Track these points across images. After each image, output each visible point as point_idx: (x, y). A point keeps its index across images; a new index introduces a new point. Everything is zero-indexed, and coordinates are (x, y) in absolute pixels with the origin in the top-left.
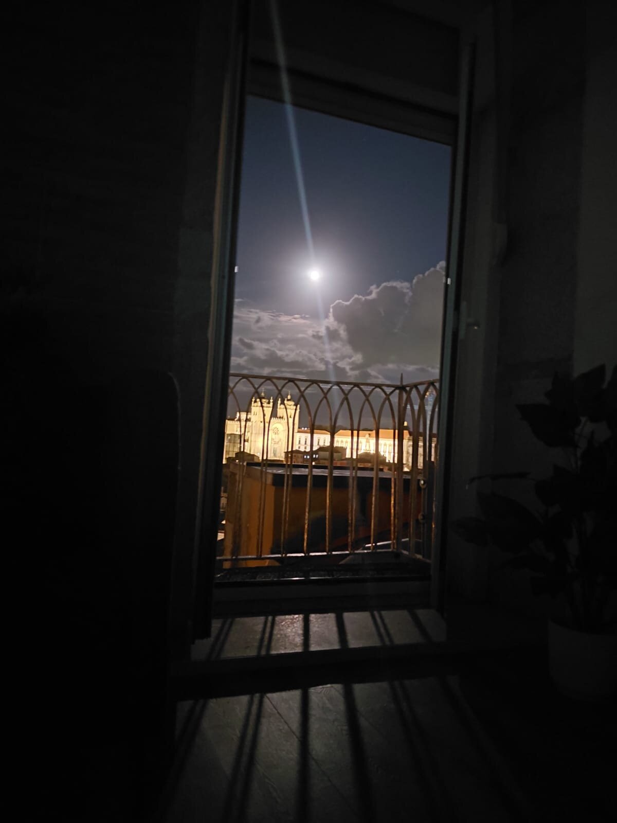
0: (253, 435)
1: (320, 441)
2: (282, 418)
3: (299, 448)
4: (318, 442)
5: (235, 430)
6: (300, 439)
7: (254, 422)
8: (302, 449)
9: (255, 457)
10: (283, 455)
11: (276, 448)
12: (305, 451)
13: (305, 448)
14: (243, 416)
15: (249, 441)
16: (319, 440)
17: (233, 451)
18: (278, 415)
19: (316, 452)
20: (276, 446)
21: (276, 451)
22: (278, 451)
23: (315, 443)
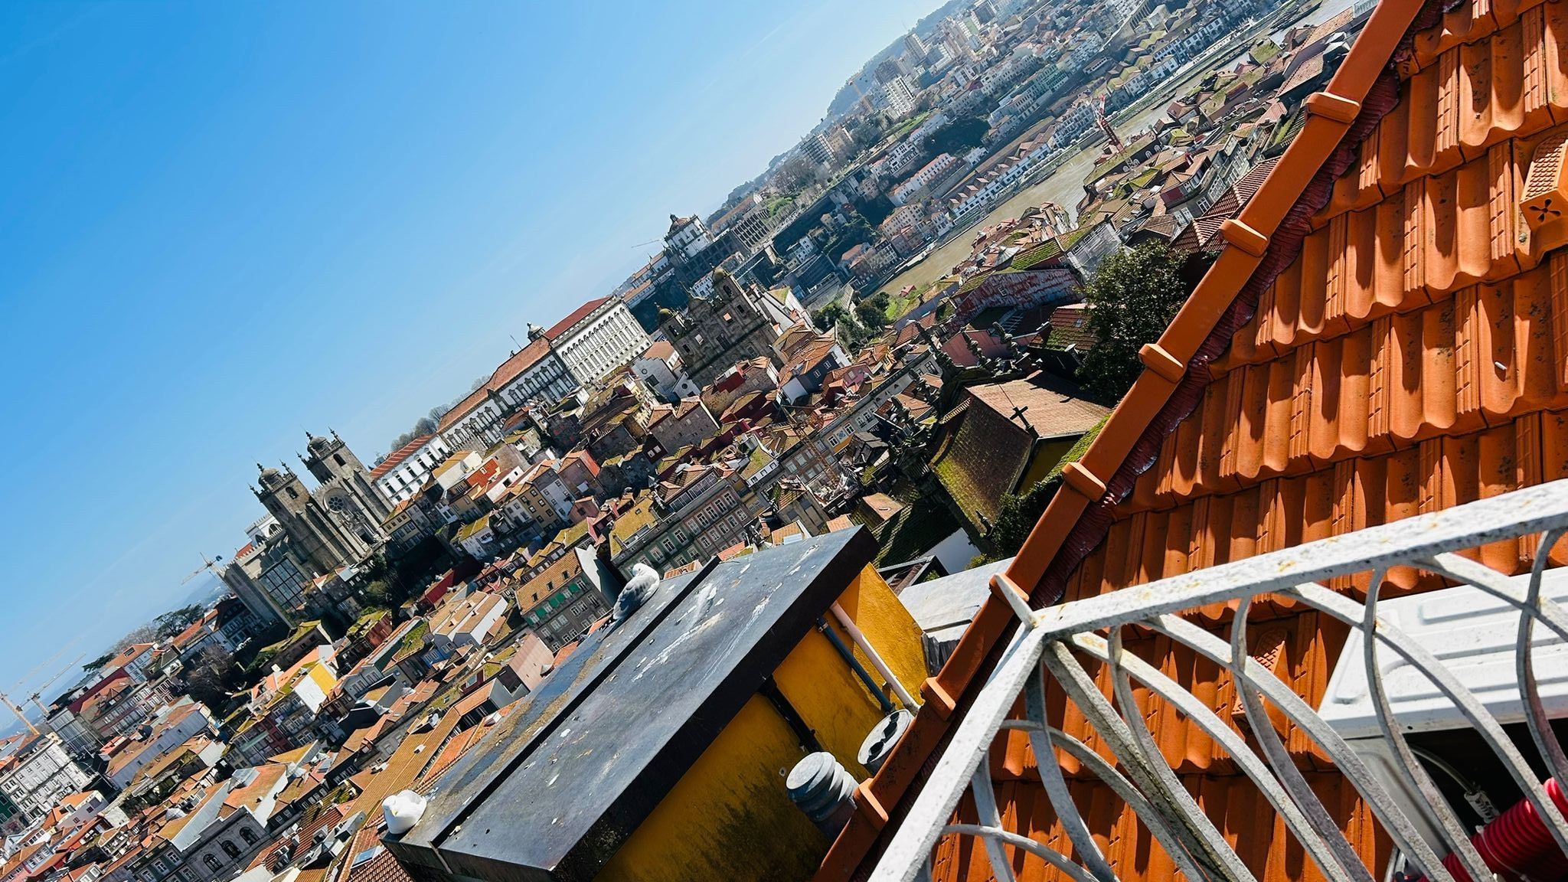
4: (422, 465)
11: (363, 530)
12: (414, 497)
13: (410, 491)
20: (359, 528)
21: (366, 534)
22: (370, 533)
23: (418, 469)
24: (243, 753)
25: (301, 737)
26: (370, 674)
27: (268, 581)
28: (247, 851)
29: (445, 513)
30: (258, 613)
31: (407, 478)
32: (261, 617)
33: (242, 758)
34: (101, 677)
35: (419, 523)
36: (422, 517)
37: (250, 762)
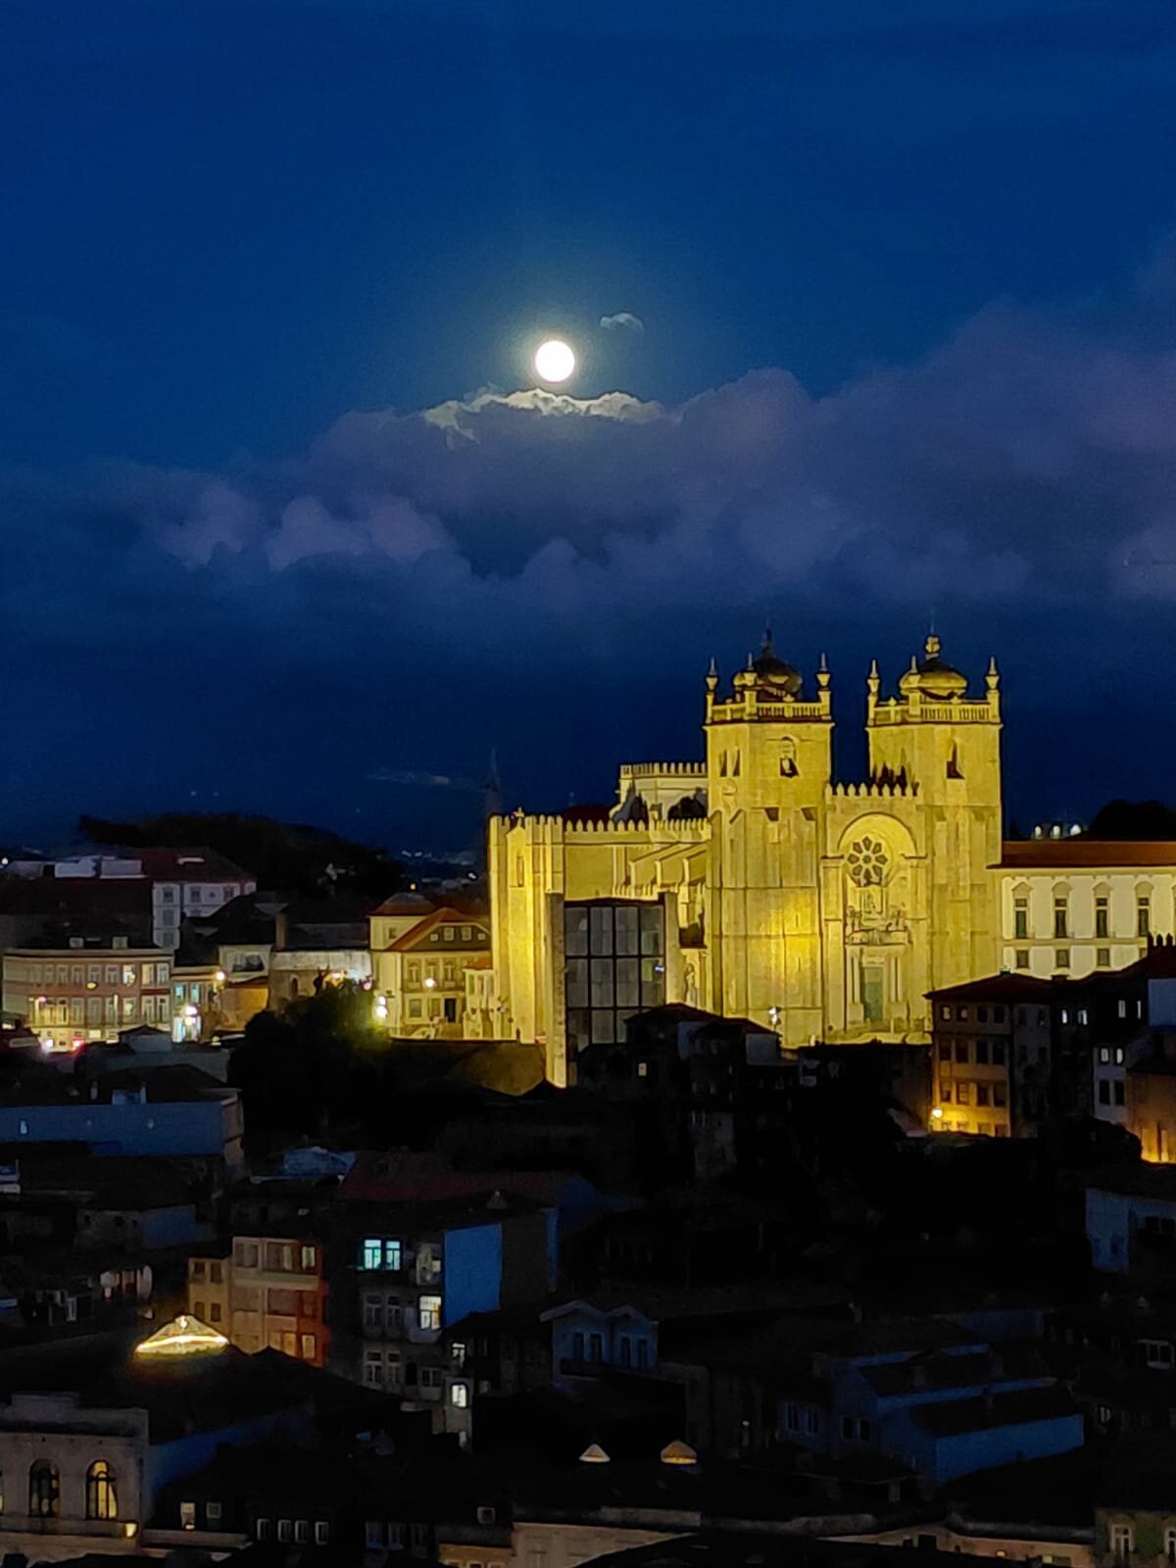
0: (728, 896)
1: (1153, 908)
2: (902, 781)
3: (1022, 959)
4: (1143, 916)
5: (618, 876)
6: (1021, 903)
7: (726, 818)
8: (1042, 967)
9: (751, 1039)
10: (923, 1009)
11: (878, 971)
12: (1059, 981)
13: (1063, 959)
14: (663, 787)
15: (707, 941)
16: (1144, 901)
17: (615, 1008)
18: (875, 763)
19: (1132, 982)
20: (874, 957)
21: (878, 986)
22: (888, 993)
23: (1124, 922)
24: (231, 1286)
25: (376, 1357)
26: (634, 1338)
27: (583, 925)
28: (71, 1524)
29: (1104, 1085)
30: (505, 986)
31: (1081, 922)
32: (505, 1000)
33: (221, 1299)
34: (98, 869)
35: (1024, 1058)
36: (1042, 1051)
37: (230, 1325)
